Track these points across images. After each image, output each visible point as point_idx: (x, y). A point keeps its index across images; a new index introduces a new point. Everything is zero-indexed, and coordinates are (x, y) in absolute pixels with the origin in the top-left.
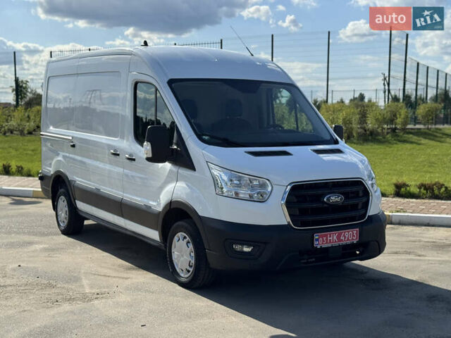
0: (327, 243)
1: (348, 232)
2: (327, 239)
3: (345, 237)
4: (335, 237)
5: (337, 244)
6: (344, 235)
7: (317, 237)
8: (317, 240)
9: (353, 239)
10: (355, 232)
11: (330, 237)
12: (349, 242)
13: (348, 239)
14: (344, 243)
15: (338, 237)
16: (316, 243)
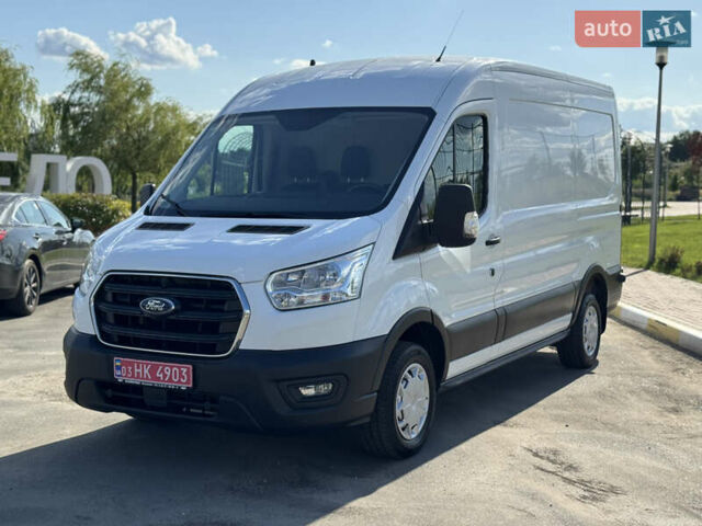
0: (133, 376)
1: (171, 367)
2: (133, 370)
3: (165, 376)
4: (146, 371)
5: (150, 383)
6: (162, 371)
7: (118, 364)
8: (119, 368)
9: (179, 382)
10: (186, 369)
11: (138, 368)
12: (171, 386)
13: (170, 380)
14: (163, 384)
15: (153, 371)
16: (116, 373)
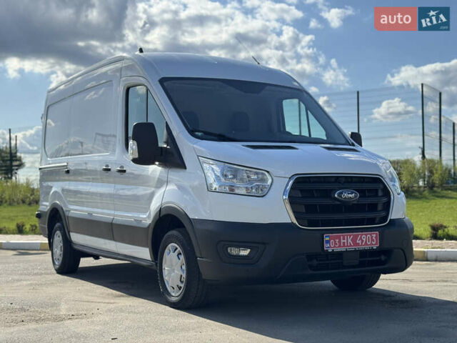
0: (340, 246)
1: (366, 235)
2: (340, 242)
3: (362, 241)
4: (349, 241)
5: (352, 248)
6: (361, 238)
7: (328, 239)
8: (328, 242)
9: (371, 244)
10: (375, 235)
12: (367, 247)
13: (366, 244)
14: (361, 248)
15: (354, 240)
16: (326, 246)
